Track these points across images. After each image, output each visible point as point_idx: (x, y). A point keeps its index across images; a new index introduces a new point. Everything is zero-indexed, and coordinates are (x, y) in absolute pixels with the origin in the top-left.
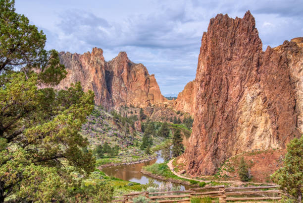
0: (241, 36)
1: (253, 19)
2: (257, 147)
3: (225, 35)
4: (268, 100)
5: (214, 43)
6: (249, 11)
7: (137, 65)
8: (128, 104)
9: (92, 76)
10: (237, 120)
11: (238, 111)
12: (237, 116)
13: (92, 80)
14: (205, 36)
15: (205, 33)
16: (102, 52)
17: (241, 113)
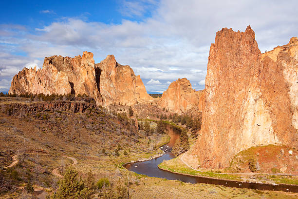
0: (244, 47)
1: (253, 33)
2: (260, 142)
3: (231, 47)
4: (268, 102)
5: (221, 53)
6: (249, 27)
7: (124, 66)
8: (117, 102)
9: (84, 77)
10: (243, 119)
11: (244, 112)
12: (243, 116)
13: (84, 81)
14: (213, 47)
15: (212, 45)
16: (92, 55)
17: (246, 113)
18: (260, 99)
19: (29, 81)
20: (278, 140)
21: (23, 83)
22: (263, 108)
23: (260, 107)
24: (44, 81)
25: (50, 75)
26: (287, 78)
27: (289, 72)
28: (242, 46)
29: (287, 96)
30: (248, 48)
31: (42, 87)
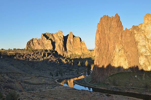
1: (119, 17)
2: (121, 71)
4: (126, 51)
6: (117, 14)
7: (77, 37)
8: (74, 53)
9: (58, 42)
10: (113, 60)
11: (113, 56)
12: (112, 58)
13: (58, 44)
14: (98, 25)
15: (98, 24)
16: (62, 32)
17: (114, 57)
18: (122, 50)
19: (34, 44)
20: (130, 70)
21: (32, 45)
22: (123, 54)
23: (122, 54)
24: (41, 44)
25: (43, 41)
26: (137, 39)
27: (138, 36)
28: (113, 24)
29: (136, 48)
30: (116, 25)
31: (40, 46)
